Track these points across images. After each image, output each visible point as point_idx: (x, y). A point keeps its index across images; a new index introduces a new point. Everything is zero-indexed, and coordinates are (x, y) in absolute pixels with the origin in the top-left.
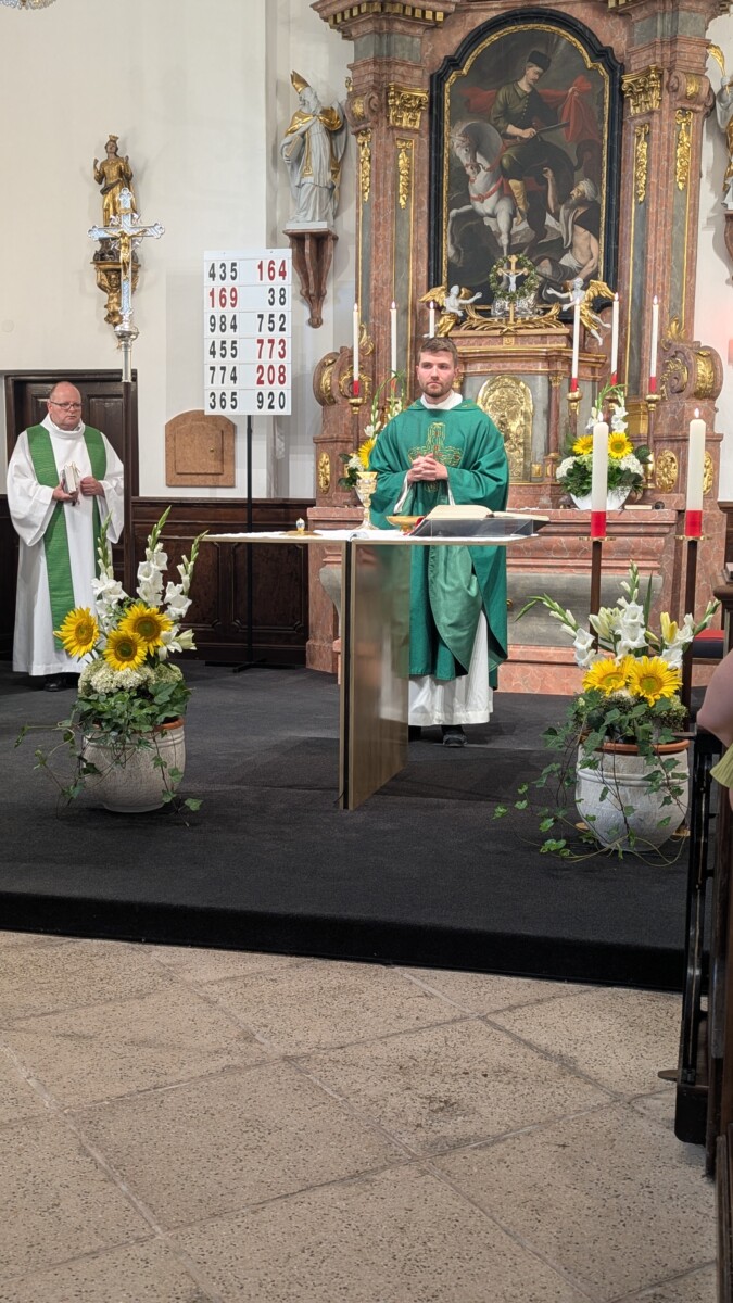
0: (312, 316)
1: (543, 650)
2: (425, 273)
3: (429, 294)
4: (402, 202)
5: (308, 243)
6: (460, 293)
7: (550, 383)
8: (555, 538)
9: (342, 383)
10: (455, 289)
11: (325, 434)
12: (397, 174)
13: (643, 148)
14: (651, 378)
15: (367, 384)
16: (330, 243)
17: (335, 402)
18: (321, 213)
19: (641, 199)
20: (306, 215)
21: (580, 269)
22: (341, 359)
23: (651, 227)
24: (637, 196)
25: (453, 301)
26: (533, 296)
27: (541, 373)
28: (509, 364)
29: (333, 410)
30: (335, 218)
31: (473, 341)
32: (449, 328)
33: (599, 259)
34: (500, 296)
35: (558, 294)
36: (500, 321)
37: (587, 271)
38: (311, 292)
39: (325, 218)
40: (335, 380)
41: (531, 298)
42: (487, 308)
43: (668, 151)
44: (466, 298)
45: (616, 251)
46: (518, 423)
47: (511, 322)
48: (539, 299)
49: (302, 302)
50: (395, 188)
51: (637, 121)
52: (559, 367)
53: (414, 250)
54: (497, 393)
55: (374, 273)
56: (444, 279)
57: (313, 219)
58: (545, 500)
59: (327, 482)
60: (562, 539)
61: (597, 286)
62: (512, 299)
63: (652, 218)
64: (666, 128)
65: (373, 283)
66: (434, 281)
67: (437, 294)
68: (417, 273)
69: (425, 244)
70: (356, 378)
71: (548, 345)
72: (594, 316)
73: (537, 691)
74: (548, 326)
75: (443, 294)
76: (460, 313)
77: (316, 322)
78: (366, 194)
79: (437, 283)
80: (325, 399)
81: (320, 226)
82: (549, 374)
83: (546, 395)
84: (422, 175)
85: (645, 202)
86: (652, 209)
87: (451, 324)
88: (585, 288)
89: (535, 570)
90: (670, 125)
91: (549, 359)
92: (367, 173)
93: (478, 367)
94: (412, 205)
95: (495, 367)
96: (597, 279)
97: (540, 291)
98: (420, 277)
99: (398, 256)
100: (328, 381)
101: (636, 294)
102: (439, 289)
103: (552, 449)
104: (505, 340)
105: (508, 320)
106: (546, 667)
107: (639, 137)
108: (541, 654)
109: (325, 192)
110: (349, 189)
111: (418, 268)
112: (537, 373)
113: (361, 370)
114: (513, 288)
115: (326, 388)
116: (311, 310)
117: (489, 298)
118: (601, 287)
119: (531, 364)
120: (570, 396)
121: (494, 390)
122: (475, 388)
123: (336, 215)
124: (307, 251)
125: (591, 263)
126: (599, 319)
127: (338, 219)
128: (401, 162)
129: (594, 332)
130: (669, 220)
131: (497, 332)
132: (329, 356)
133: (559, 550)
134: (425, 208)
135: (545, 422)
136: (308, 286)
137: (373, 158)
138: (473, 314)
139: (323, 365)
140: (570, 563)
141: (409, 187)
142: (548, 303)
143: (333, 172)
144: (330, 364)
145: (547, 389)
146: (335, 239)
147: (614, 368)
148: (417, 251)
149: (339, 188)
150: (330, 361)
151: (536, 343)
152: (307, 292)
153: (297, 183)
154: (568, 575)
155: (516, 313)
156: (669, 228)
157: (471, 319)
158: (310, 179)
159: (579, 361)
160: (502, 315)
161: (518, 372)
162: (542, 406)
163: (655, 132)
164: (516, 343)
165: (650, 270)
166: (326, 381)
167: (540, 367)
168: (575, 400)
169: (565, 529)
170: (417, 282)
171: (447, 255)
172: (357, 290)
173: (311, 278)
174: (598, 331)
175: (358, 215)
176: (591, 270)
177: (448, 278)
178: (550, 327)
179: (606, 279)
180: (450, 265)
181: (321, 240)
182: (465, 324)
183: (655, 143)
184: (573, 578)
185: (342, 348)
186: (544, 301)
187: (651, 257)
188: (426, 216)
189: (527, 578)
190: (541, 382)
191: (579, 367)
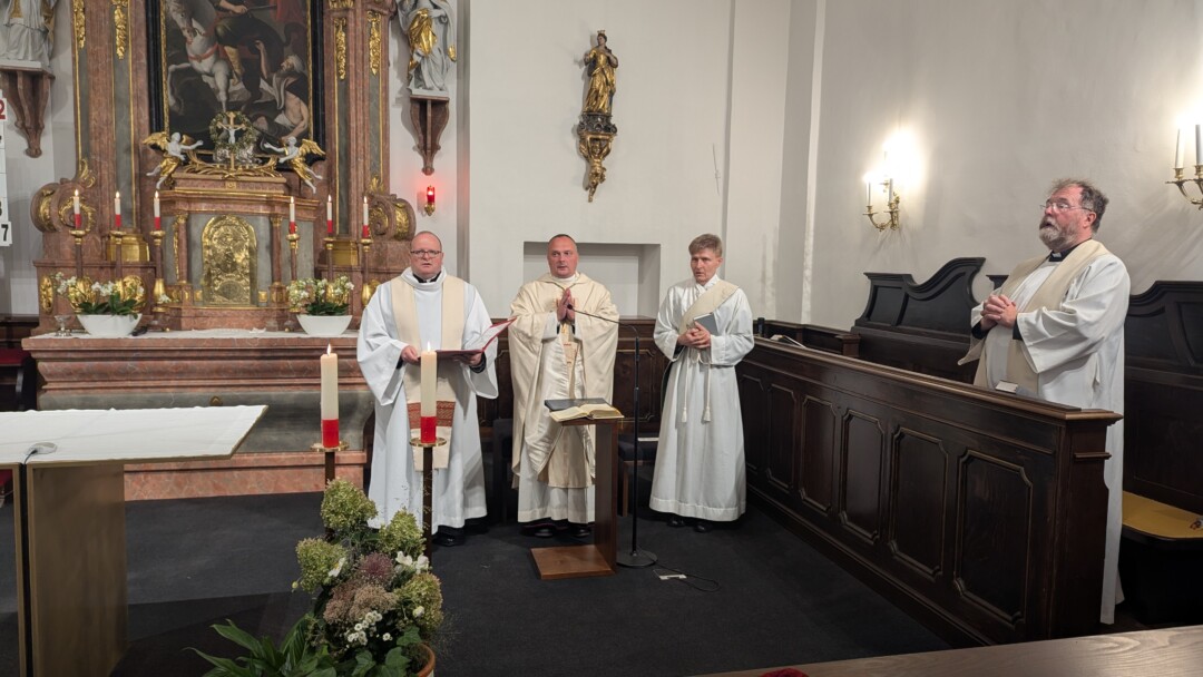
0: (30, 147)
1: (275, 456)
2: (147, 118)
3: (150, 138)
4: (120, 54)
5: (20, 80)
7: (271, 223)
8: (282, 361)
9: (62, 213)
11: (47, 259)
12: (113, 27)
13: (342, 36)
14: (364, 227)
15: (90, 214)
16: (46, 82)
17: (55, 230)
18: (34, 53)
19: (342, 77)
20: (17, 53)
21: (294, 128)
22: (59, 191)
23: (352, 100)
24: (339, 75)
25: (175, 146)
26: (252, 147)
27: (263, 215)
28: (232, 206)
29: (53, 237)
31: (197, 182)
32: (172, 170)
33: (309, 121)
35: (275, 149)
36: (222, 167)
37: (299, 130)
38: (27, 125)
39: (40, 58)
40: (54, 210)
41: (250, 150)
42: (210, 153)
43: (363, 42)
44: (187, 143)
45: (324, 116)
46: (243, 256)
47: (232, 169)
49: (18, 132)
50: (112, 40)
51: (335, 14)
52: (278, 210)
53: (134, 97)
54: (222, 229)
55: (94, 114)
56: (166, 125)
57: (25, 58)
58: (272, 323)
59: (49, 304)
60: (289, 362)
61: (309, 145)
62: (232, 149)
63: (352, 94)
64: (359, 23)
65: (93, 123)
66: (156, 125)
67: (159, 139)
68: (138, 117)
69: (146, 93)
70: (77, 211)
71: (268, 191)
72: (307, 169)
74: (266, 175)
75: (165, 140)
76: (182, 158)
77: (34, 152)
78: (82, 42)
80: (46, 227)
81: (36, 65)
82: (270, 216)
83: (268, 233)
84: (139, 31)
85: (347, 80)
86: (352, 86)
87: (174, 166)
88: (298, 145)
89: (265, 388)
90: (363, 22)
91: (269, 202)
92: (82, 23)
93: (203, 207)
94: (129, 55)
95: (219, 207)
96: (308, 138)
98: (142, 121)
99: (119, 102)
100: (47, 211)
101: (343, 153)
102: (160, 134)
103: (276, 278)
104: (228, 184)
105: (229, 167)
106: (279, 471)
107: (338, 27)
108: (274, 460)
109: (38, 35)
110: (65, 34)
111: (138, 114)
112: (259, 214)
113: (82, 201)
114: (232, 140)
115: (45, 217)
116: (29, 142)
117: (210, 145)
118: (311, 146)
119: (253, 207)
120: (289, 236)
121: (219, 227)
122: (200, 225)
123: (52, 56)
124: (20, 86)
125: (302, 124)
126: (311, 171)
127: (54, 60)
128: (117, 18)
129: (308, 182)
130: (367, 98)
131: (220, 177)
132: (48, 187)
133: (287, 371)
134: (144, 61)
135: (269, 256)
136: (24, 118)
137: (87, 10)
138: (195, 159)
139: (41, 196)
140: (297, 381)
141: (126, 40)
143: (46, 17)
144: (48, 195)
145: (268, 228)
147: (330, 217)
148: (138, 98)
149: (53, 32)
150: (49, 192)
151: (257, 188)
152: (23, 125)
154: (296, 392)
155: (236, 161)
156: (366, 103)
157: (194, 163)
158: (20, 20)
159: (296, 205)
160: (224, 162)
161: (242, 213)
162: (265, 242)
163: (351, 25)
164: (238, 187)
165: (353, 135)
166: (43, 208)
167: (262, 210)
168: (295, 241)
169: (291, 354)
170: (138, 125)
171: (168, 103)
172: (76, 127)
173: (26, 112)
174: (312, 181)
175: (74, 59)
176: (302, 130)
177: (170, 124)
178: (269, 176)
179: (316, 139)
180: (171, 113)
181: (35, 79)
183: (352, 34)
184: (300, 395)
185: (62, 179)
186: (262, 156)
187: (353, 125)
188: (145, 68)
189: (258, 396)
190: (263, 223)
191: (296, 209)
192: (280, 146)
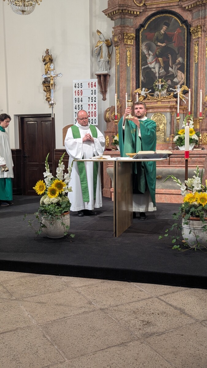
0: (103, 98)
1: (170, 190)
2: (135, 85)
3: (136, 90)
4: (128, 65)
5: (102, 77)
6: (145, 90)
7: (171, 114)
8: (173, 158)
9: (112, 116)
10: (144, 89)
11: (107, 130)
12: (127, 57)
13: (196, 48)
14: (200, 113)
15: (119, 116)
16: (108, 77)
17: (110, 121)
18: (105, 69)
19: (196, 62)
20: (101, 69)
21: (179, 82)
22: (112, 109)
23: (199, 70)
24: (195, 61)
25: (143, 92)
26: (166, 90)
27: (169, 112)
28: (159, 110)
29: (110, 123)
30: (109, 70)
31: (149, 103)
32: (142, 100)
33: (184, 79)
34: (156, 90)
35: (173, 90)
36: (157, 97)
37: (181, 83)
38: (103, 91)
39: (107, 70)
40: (110, 115)
42: (153, 94)
43: (204, 49)
44: (147, 91)
45: (189, 77)
46: (162, 126)
47: (160, 98)
48: (167, 91)
49: (100, 93)
50: (126, 61)
51: (195, 40)
52: (174, 110)
53: (132, 78)
54: (156, 118)
55: (121, 85)
56: (141, 86)
57: (103, 70)
58: (170, 148)
59: (108, 144)
60: (176, 159)
61: (184, 87)
62: (160, 91)
63: (200, 67)
64: (203, 42)
65: (120, 88)
66: (138, 87)
67: (139, 90)
68: (133, 84)
69: (135, 77)
70: (116, 115)
71: (170, 104)
72: (183, 96)
73: (169, 202)
74: (170, 99)
75: (140, 90)
76: (145, 96)
77: (104, 99)
78: (118, 63)
79: (139, 87)
80: (107, 121)
81: (105, 72)
82: (171, 112)
83: (170, 118)
84: (134, 57)
85: (198, 63)
86: (199, 65)
87: (143, 99)
88: (181, 88)
89: (168, 167)
91: (171, 108)
92: (118, 57)
93: (151, 111)
94: (131, 66)
95: (155, 110)
96: (184, 85)
97: (168, 89)
98: (134, 86)
99: (128, 80)
100: (108, 116)
101: (195, 89)
102: (139, 89)
103: (172, 133)
104: (158, 103)
105: (159, 97)
106: (171, 195)
107: (195, 45)
108: (170, 192)
109: (107, 63)
110: (113, 62)
111: (133, 83)
112: (167, 112)
113: (117, 112)
114: (160, 88)
115: (108, 117)
116: (103, 96)
117: (153, 91)
118: (185, 87)
119: (166, 109)
120: (177, 118)
121: (155, 117)
122: (150, 116)
123: (110, 69)
124: (102, 79)
125: (182, 81)
126: (185, 96)
127: (110, 70)
128: (128, 54)
129: (183, 100)
130: (204, 68)
131: (156, 101)
132: (108, 109)
133: (175, 162)
134: (135, 66)
135: (170, 126)
136: (102, 89)
137: (120, 53)
138: (149, 96)
139: (107, 111)
140: (178, 165)
141: (130, 61)
142: (170, 92)
143: (109, 57)
144: (108, 111)
145: (170, 116)
146: (110, 76)
147: (189, 110)
148: (133, 79)
149: (111, 62)
150: (109, 110)
151: (167, 103)
152: (102, 91)
153: (99, 61)
154: (177, 169)
155: (161, 95)
156: (204, 70)
157: (148, 97)
158: (102, 59)
159: (179, 108)
160: (157, 96)
161: (162, 112)
162: (169, 121)
163: (200, 43)
164: (161, 103)
165: (199, 82)
166: (107, 115)
167: (168, 110)
168: (179, 119)
169: (176, 156)
170: (133, 87)
171: (141, 79)
172: (116, 90)
173: (103, 87)
174: (185, 100)
175: (116, 69)
176: (182, 83)
177: (142, 86)
178: (171, 99)
179: (187, 85)
180: (142, 82)
181: (106, 76)
182: (147, 99)
183: (200, 46)
184: (179, 170)
185: (112, 106)
186: (169, 92)
187: (199, 78)
188: (135, 69)
189: (166, 170)
190: (168, 114)
191: (179, 110)
192: (175, 89)
